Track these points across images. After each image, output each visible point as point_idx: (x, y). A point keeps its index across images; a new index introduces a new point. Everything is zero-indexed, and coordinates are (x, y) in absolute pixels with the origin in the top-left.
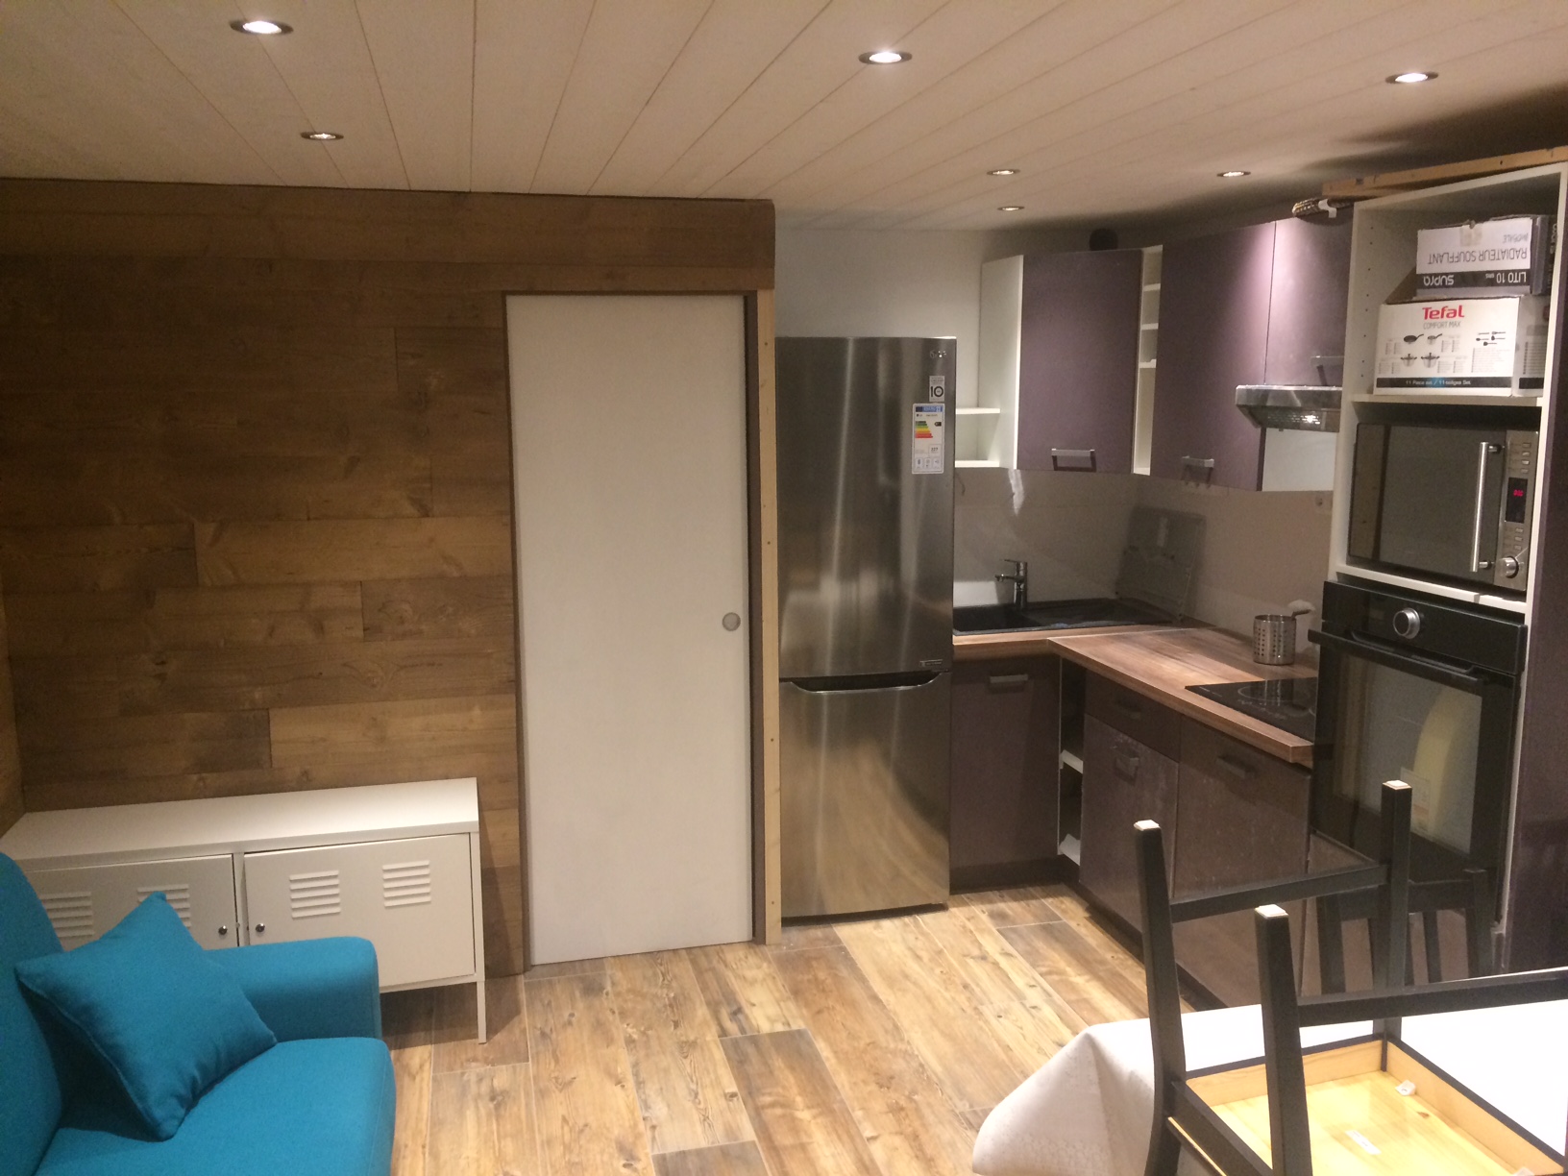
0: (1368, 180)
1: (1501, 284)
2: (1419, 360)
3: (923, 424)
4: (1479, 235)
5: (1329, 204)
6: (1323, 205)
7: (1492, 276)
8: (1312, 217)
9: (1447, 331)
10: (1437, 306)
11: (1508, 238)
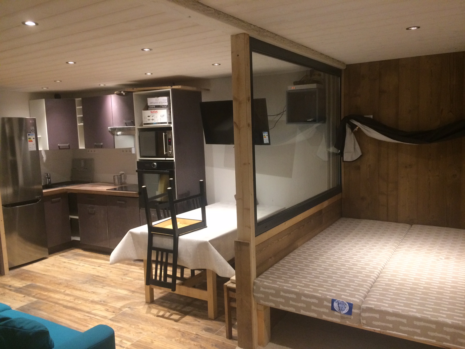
0: (135, 89)
1: (163, 107)
2: (151, 120)
3: (30, 138)
4: (159, 99)
5: (124, 92)
6: (122, 92)
7: (161, 106)
8: (120, 94)
9: (155, 115)
10: (153, 111)
11: (163, 100)
